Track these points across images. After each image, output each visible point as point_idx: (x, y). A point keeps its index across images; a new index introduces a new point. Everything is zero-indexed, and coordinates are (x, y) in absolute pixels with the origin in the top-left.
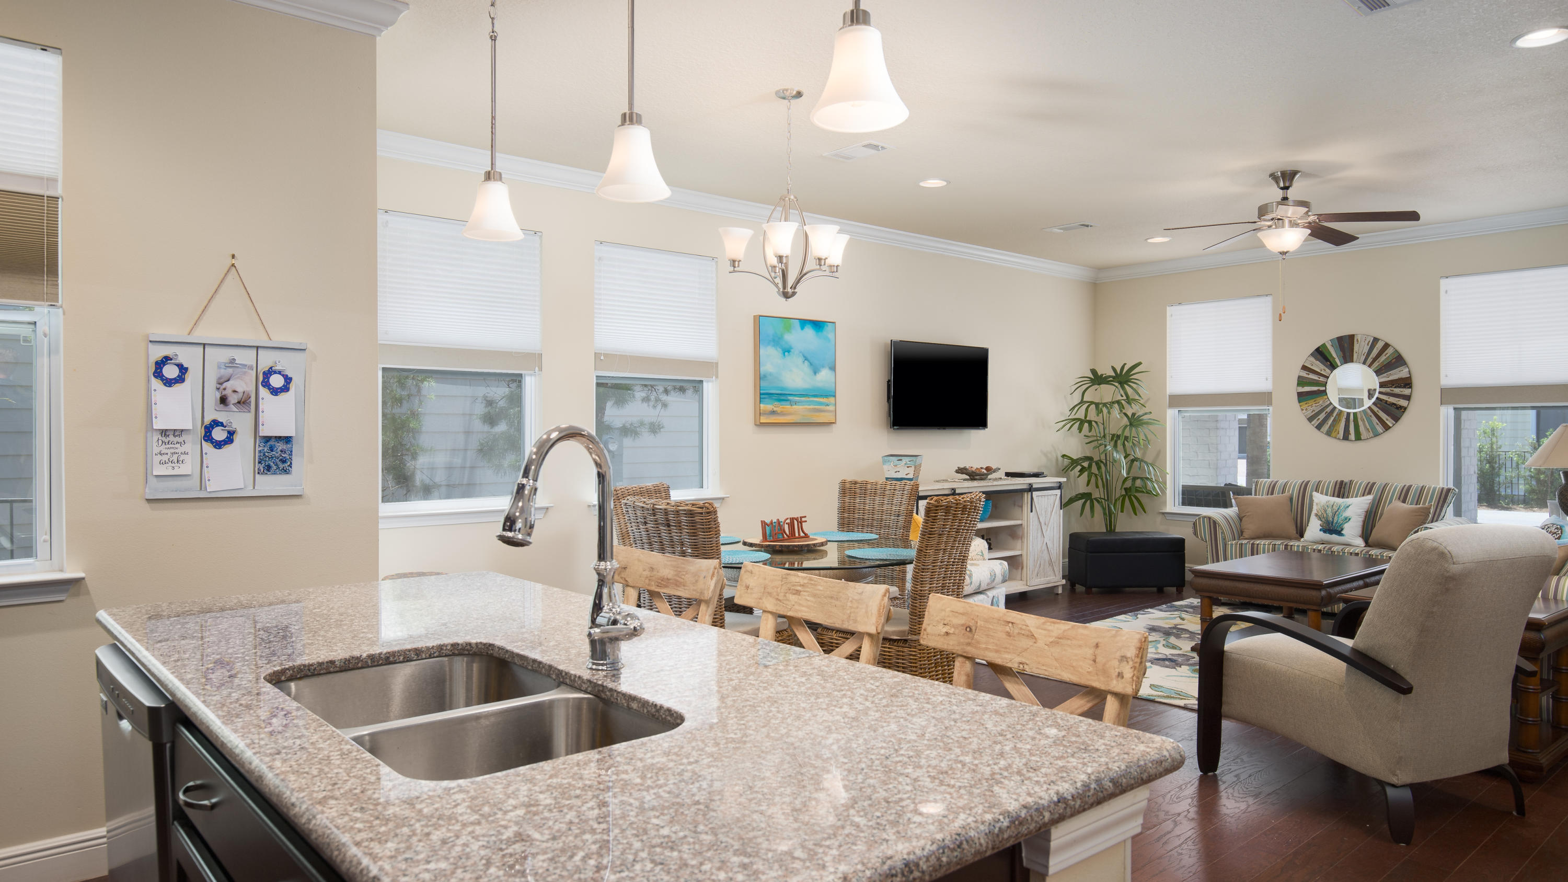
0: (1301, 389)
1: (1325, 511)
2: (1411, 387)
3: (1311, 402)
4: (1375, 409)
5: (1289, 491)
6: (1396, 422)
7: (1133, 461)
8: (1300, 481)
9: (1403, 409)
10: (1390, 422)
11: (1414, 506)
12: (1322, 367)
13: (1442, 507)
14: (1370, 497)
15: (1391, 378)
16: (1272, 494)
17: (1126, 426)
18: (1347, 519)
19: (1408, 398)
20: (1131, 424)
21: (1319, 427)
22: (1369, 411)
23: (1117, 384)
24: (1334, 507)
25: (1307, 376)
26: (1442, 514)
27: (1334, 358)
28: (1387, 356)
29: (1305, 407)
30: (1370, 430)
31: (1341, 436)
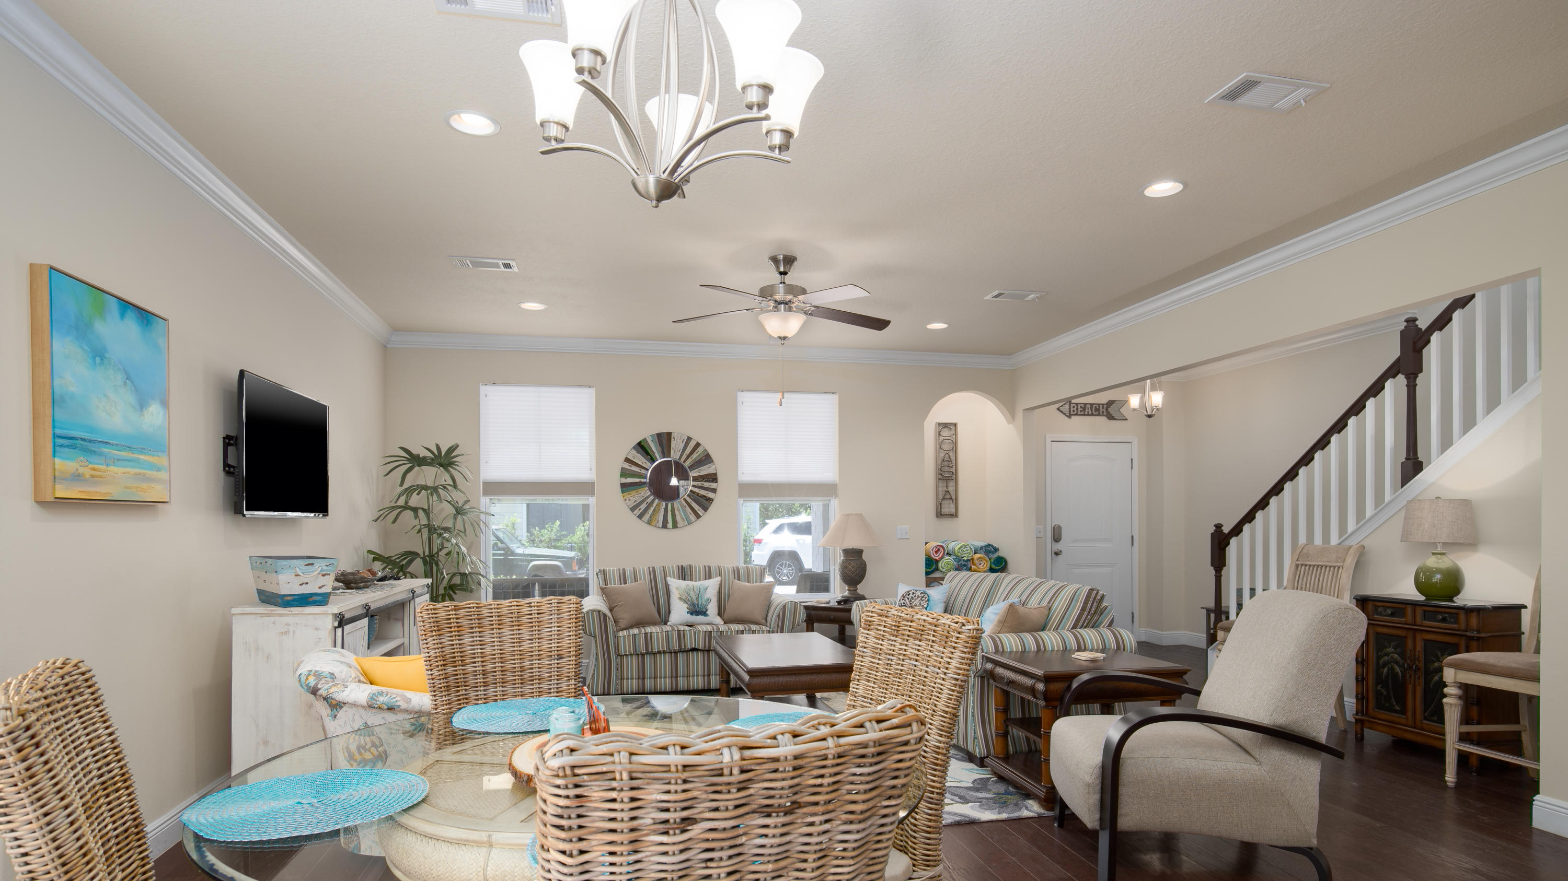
0: (624, 481)
2: (716, 482)
3: (633, 493)
4: (689, 500)
5: (639, 578)
6: (705, 512)
8: (646, 568)
9: (710, 500)
10: (700, 512)
12: (644, 460)
14: (719, 579)
15: (702, 473)
17: (452, 515)
19: (713, 491)
20: (457, 512)
21: (640, 517)
22: (684, 502)
23: (438, 467)
25: (629, 468)
27: (654, 453)
28: (699, 453)
29: (627, 497)
30: (685, 519)
31: (660, 524)
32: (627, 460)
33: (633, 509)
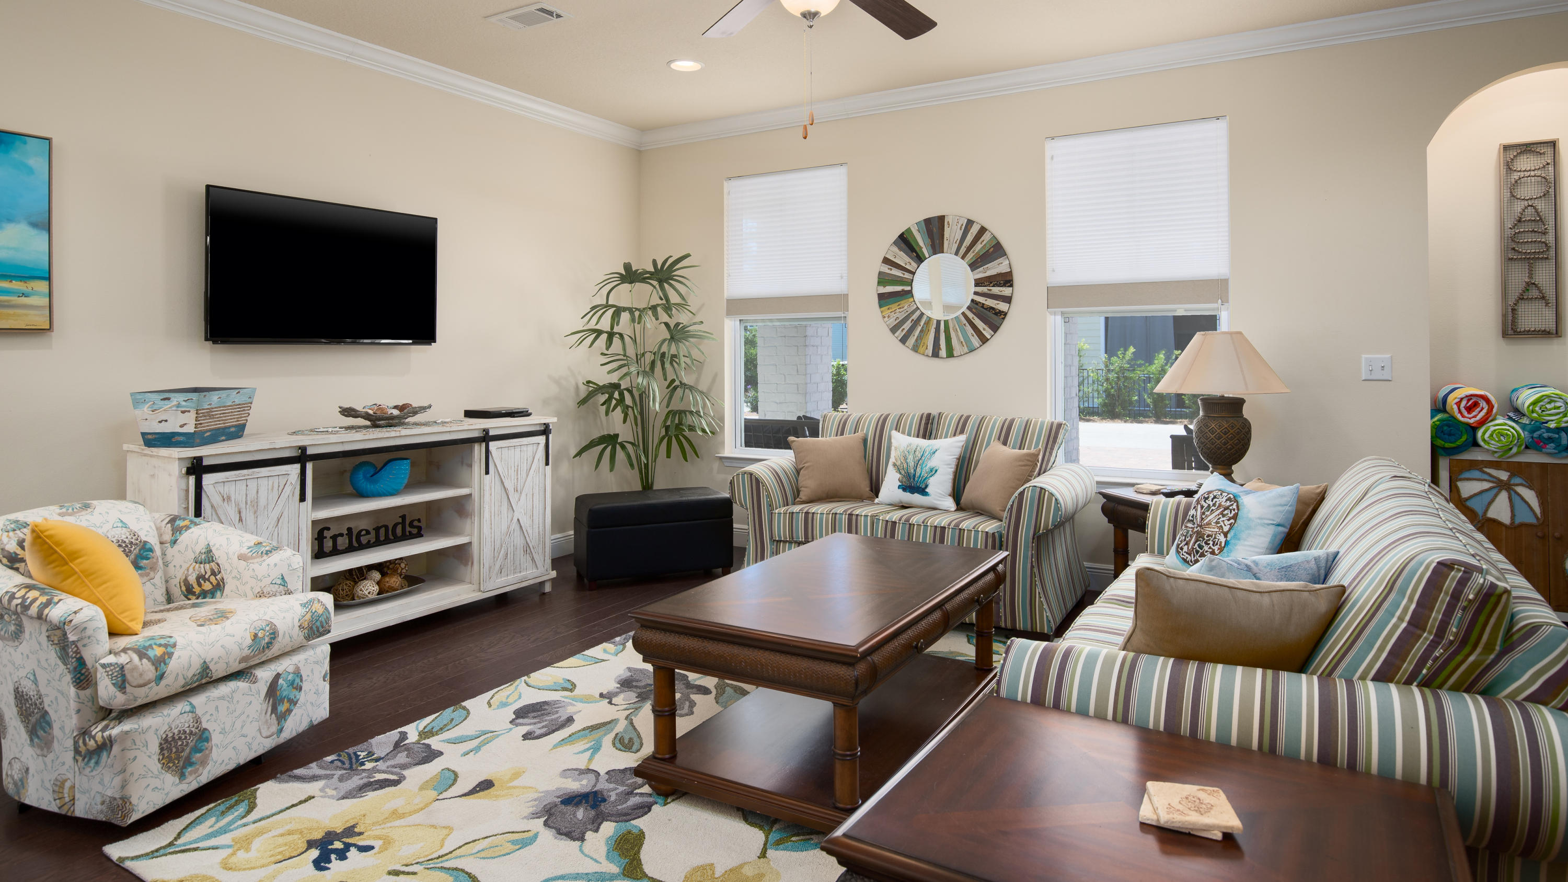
0: (883, 290)
1: (906, 459)
2: (1011, 286)
3: (894, 306)
4: (970, 315)
5: (862, 430)
6: (995, 332)
7: (675, 388)
8: (878, 415)
9: (1002, 315)
10: (987, 333)
11: (1017, 451)
12: (908, 259)
13: (1052, 449)
14: (963, 438)
15: (988, 274)
16: (842, 434)
17: (665, 340)
18: (933, 471)
19: (1008, 300)
20: (672, 338)
21: (903, 340)
22: (963, 319)
23: (655, 283)
24: (917, 453)
25: (889, 271)
26: (1052, 460)
27: (921, 248)
28: (983, 243)
29: (887, 313)
30: (964, 343)
31: (930, 351)
32: (886, 261)
33: (894, 330)
